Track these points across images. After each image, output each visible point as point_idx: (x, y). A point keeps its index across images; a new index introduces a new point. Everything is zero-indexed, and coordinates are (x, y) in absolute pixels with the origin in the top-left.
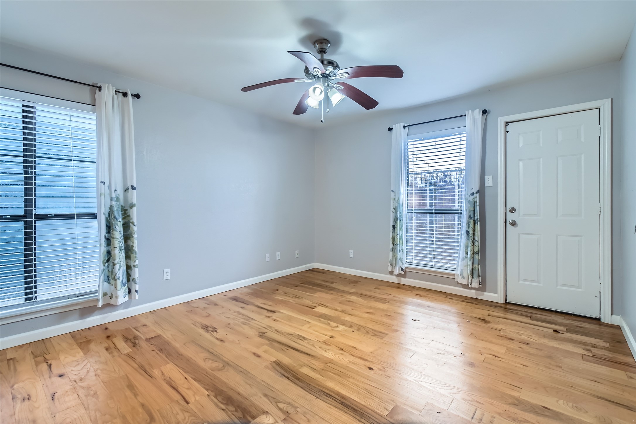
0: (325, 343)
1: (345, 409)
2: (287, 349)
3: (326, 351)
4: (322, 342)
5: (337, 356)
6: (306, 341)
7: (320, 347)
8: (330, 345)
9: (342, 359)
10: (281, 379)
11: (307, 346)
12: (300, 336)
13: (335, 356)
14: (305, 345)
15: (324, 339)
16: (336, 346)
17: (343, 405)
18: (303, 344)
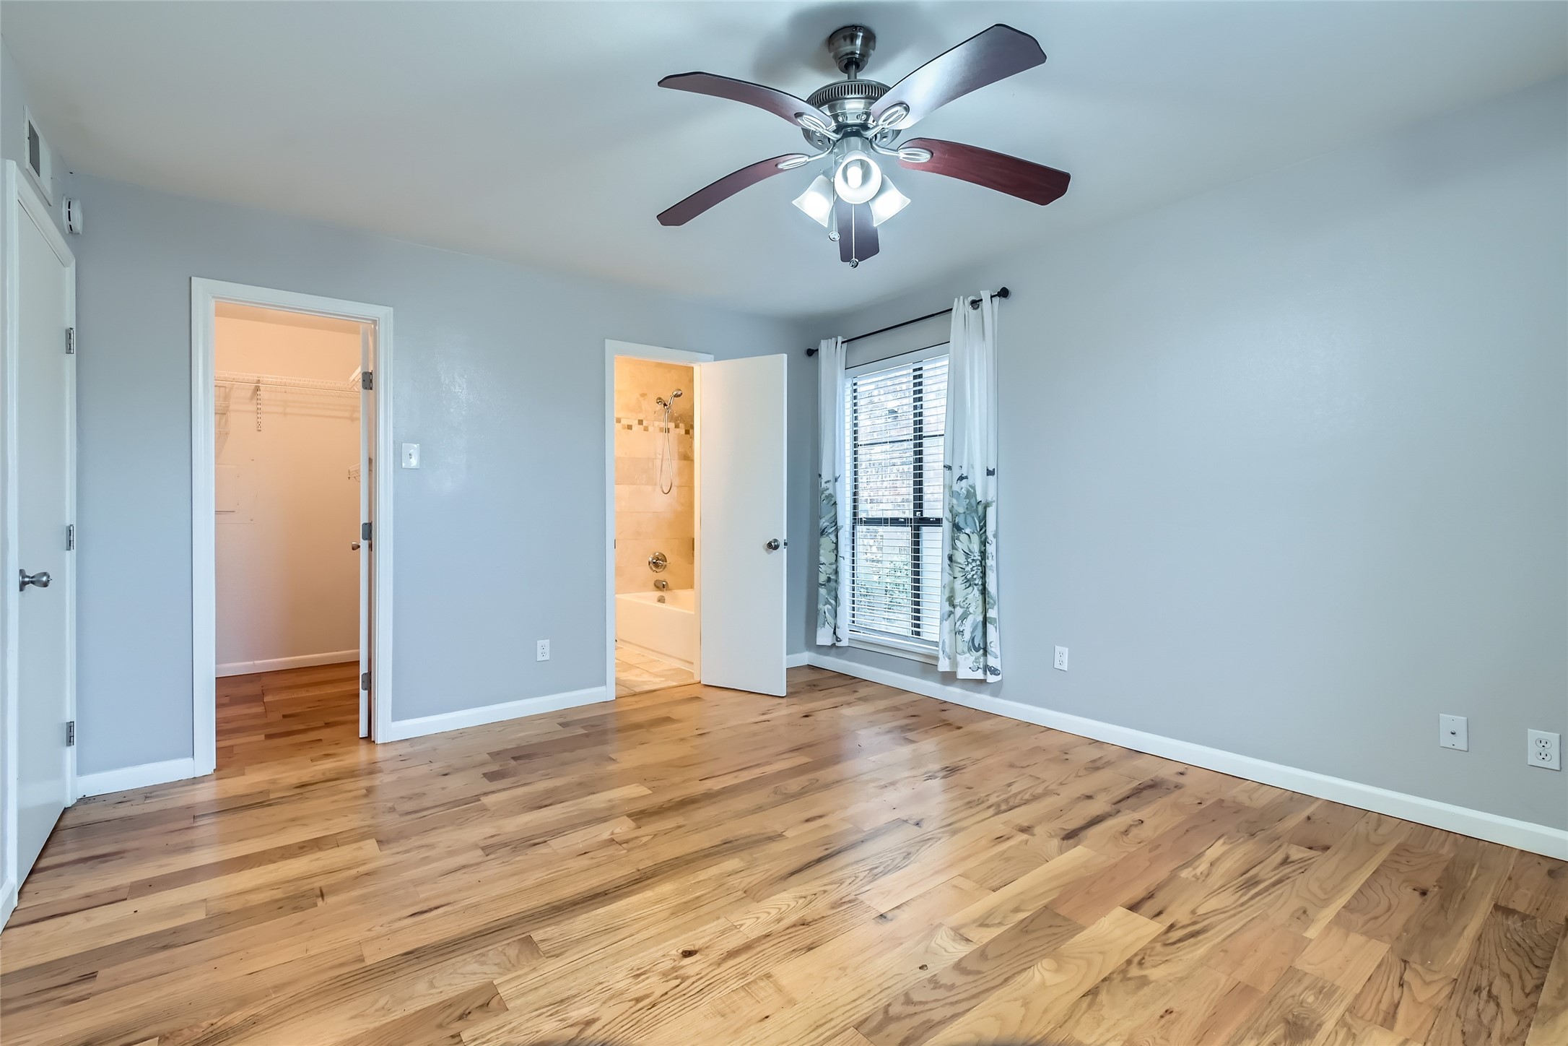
5: (774, 912)
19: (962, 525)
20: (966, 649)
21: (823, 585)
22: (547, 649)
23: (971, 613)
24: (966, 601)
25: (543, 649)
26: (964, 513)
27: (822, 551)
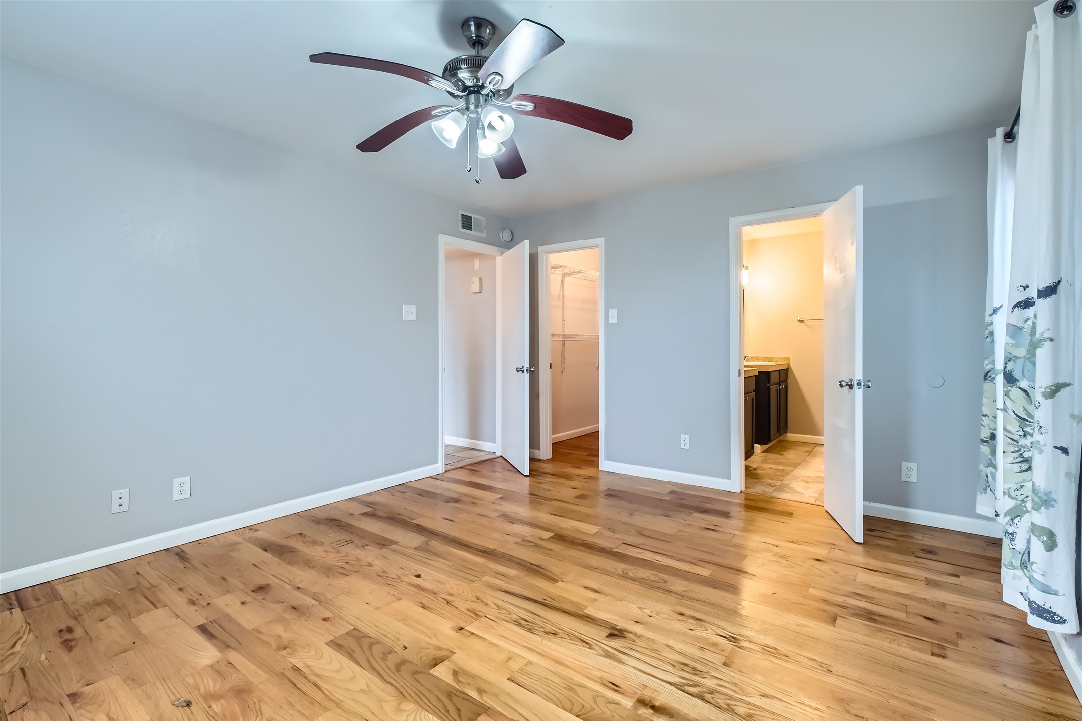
0: (476, 615)
1: (468, 544)
2: (545, 599)
3: (478, 599)
4: (482, 617)
5: (461, 591)
6: (514, 617)
7: (487, 605)
8: (468, 610)
9: (454, 586)
10: (540, 563)
11: (511, 607)
12: (530, 631)
13: (464, 591)
14: (515, 610)
15: (477, 623)
16: (457, 608)
17: (469, 546)
18: (519, 610)
19: (1017, 375)
20: (1017, 563)
21: (986, 441)
22: (688, 442)
23: (1028, 512)
24: (1022, 491)
25: (685, 441)
26: (1024, 357)
27: (985, 400)
